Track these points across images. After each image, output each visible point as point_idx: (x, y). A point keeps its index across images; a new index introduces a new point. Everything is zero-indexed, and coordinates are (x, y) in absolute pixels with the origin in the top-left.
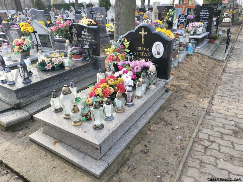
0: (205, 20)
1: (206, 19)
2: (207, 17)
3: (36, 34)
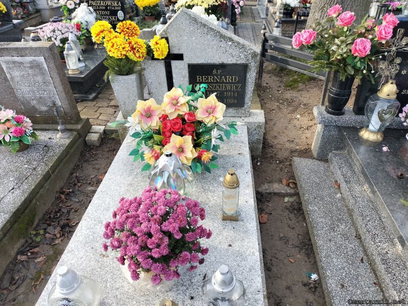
3: (175, 64)
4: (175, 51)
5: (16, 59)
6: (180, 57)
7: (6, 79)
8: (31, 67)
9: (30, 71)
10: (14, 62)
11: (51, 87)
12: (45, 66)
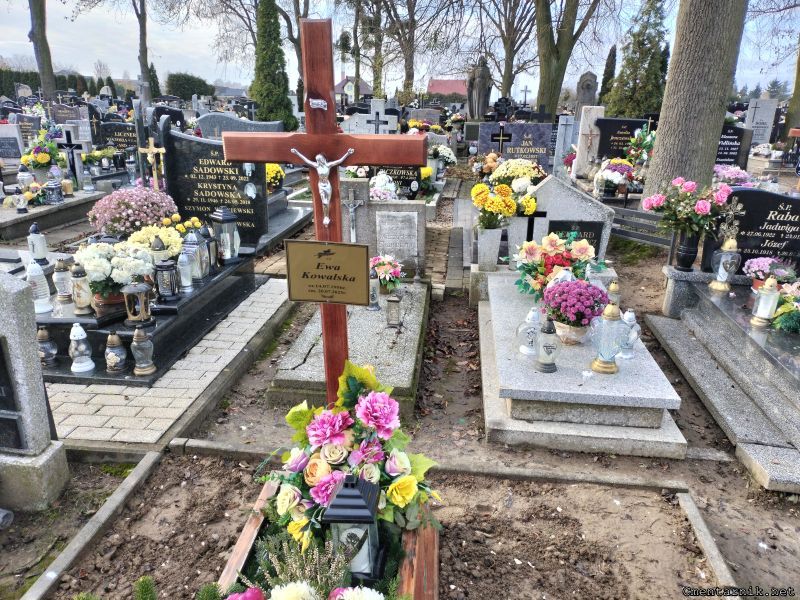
0: (729, 160)
1: (732, 157)
2: (733, 153)
3: (538, 221)
4: (541, 210)
5: (393, 213)
6: (543, 214)
7: (374, 232)
8: (402, 222)
9: (400, 225)
10: (388, 216)
11: (414, 240)
12: (416, 220)
